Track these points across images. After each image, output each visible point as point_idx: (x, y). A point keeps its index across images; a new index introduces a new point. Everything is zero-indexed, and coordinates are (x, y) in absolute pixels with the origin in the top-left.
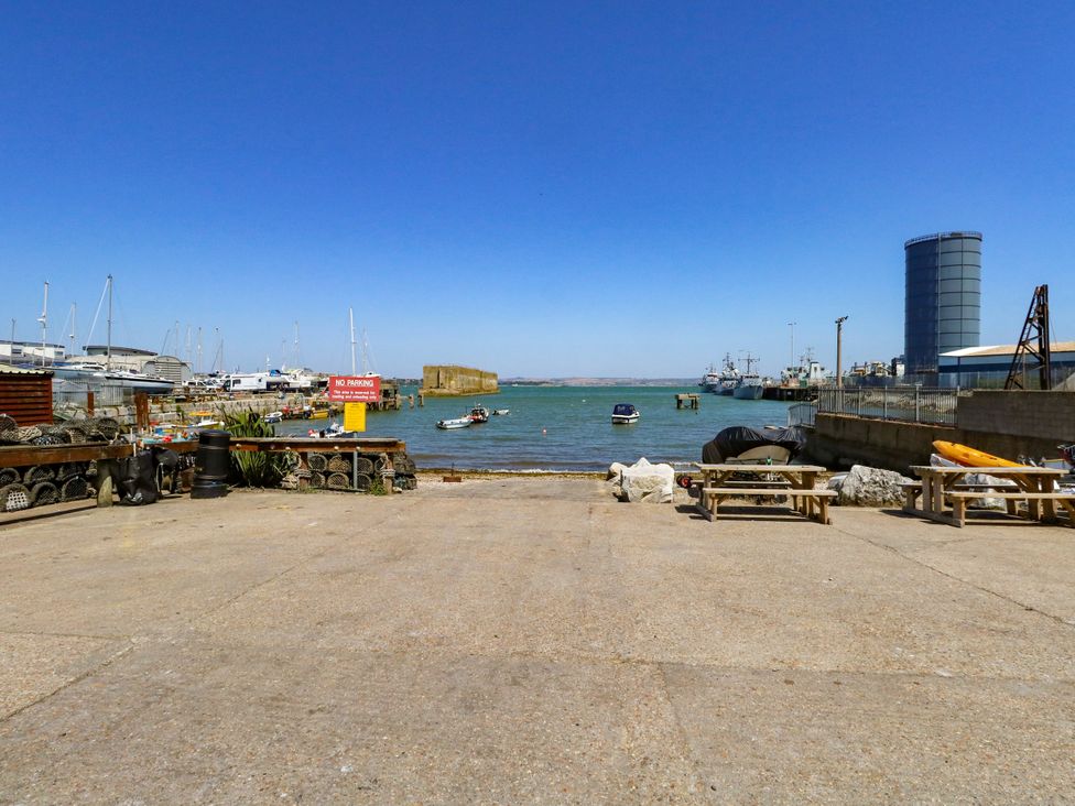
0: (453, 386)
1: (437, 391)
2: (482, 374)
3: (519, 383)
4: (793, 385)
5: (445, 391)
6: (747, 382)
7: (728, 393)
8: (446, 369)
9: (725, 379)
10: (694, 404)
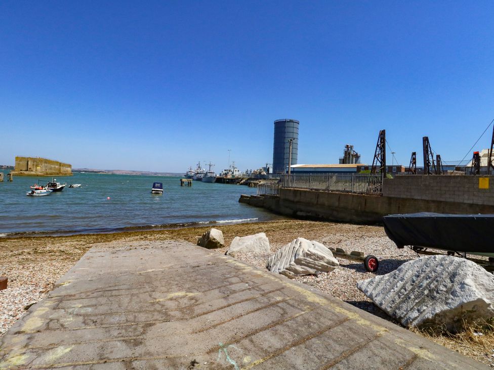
0: (39, 170)
1: (26, 173)
2: (60, 164)
3: (85, 171)
4: (229, 177)
5: (32, 173)
6: (209, 175)
7: (199, 179)
8: (34, 160)
9: (198, 173)
10: (189, 184)
